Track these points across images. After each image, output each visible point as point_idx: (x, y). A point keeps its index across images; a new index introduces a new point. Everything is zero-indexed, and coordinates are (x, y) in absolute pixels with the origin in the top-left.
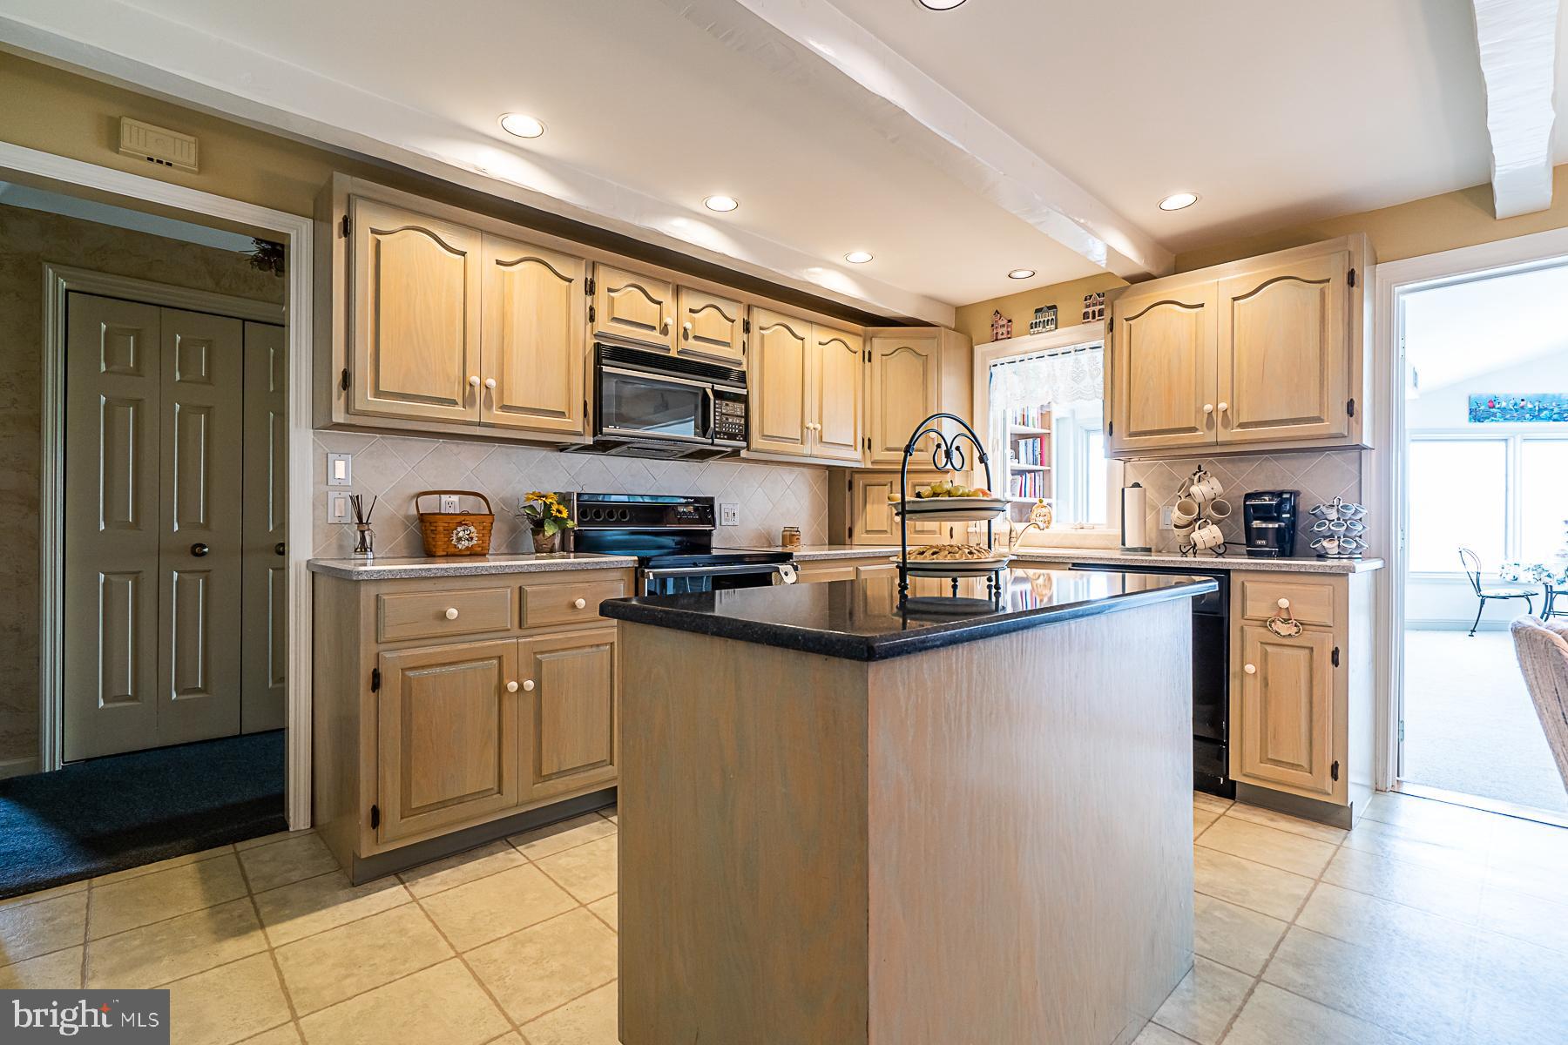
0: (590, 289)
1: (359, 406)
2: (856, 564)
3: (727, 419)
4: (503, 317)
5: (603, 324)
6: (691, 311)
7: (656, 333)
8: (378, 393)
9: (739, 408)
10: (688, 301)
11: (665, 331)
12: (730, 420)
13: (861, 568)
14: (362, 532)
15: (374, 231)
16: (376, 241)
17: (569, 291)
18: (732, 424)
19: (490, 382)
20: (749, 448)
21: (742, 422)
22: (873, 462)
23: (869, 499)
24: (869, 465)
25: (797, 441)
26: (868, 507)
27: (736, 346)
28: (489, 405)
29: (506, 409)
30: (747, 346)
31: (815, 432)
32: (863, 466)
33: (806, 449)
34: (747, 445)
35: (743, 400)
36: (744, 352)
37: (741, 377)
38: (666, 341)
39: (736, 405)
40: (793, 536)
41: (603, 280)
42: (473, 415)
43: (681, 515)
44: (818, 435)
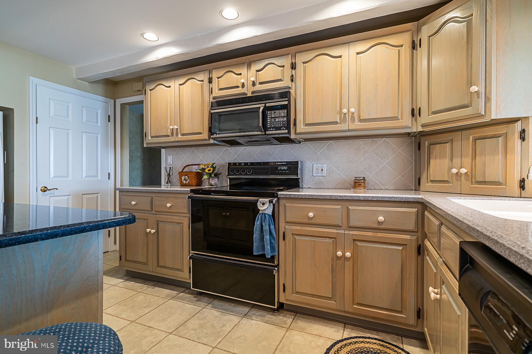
0: (210, 80)
1: (147, 142)
2: (346, 204)
3: (275, 120)
5: (217, 93)
6: (257, 71)
7: (240, 89)
8: (152, 137)
9: (283, 113)
10: (255, 67)
11: (243, 86)
12: (277, 120)
13: (350, 207)
15: (150, 90)
16: (150, 93)
17: (202, 85)
18: (278, 122)
19: (176, 127)
20: (296, 133)
21: (285, 119)
22: (423, 126)
23: (433, 156)
24: (420, 129)
25: (336, 123)
26: (432, 162)
27: (285, 80)
28: (177, 135)
29: (183, 135)
30: (294, 76)
31: (350, 114)
32: (415, 130)
33: (344, 127)
34: (292, 131)
35: (286, 107)
36: (292, 81)
37: (285, 94)
38: (244, 90)
39: (281, 111)
40: (358, 183)
41: (215, 75)
42: (173, 139)
43: (278, 171)
44: (356, 115)
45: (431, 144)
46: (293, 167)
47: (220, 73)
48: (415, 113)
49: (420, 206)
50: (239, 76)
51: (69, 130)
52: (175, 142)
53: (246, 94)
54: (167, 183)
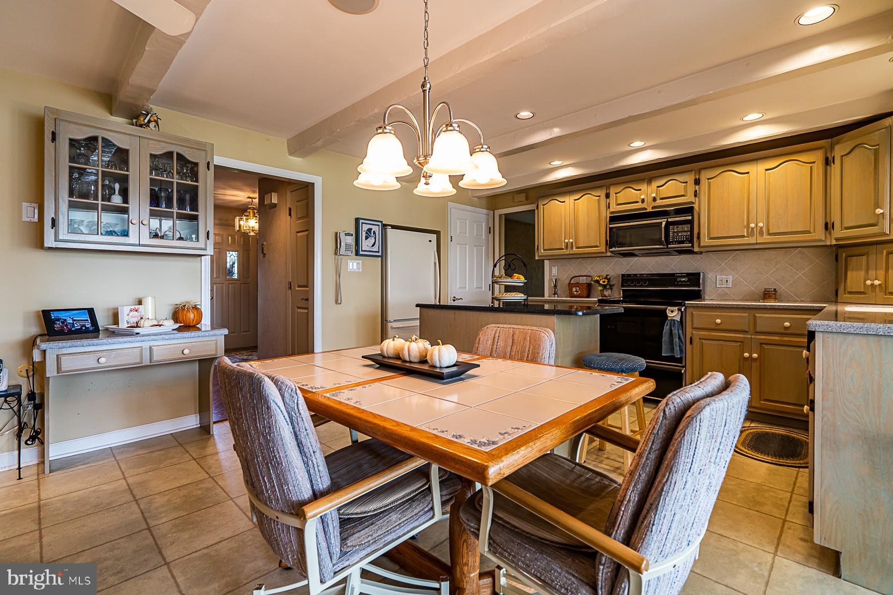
0: (608, 196)
1: (540, 254)
3: (678, 234)
4: (577, 218)
5: (614, 208)
6: (657, 187)
7: (640, 204)
8: (544, 250)
9: (686, 227)
10: (655, 184)
11: (643, 201)
12: (680, 234)
13: (758, 315)
14: (556, 287)
15: (543, 205)
16: (543, 208)
17: (599, 201)
18: (681, 236)
19: (571, 240)
20: (699, 246)
21: (689, 233)
22: (836, 239)
23: (850, 267)
24: (834, 242)
25: (744, 236)
26: (849, 273)
27: (688, 195)
28: (572, 248)
29: (578, 248)
30: (698, 192)
31: (758, 228)
32: (827, 243)
33: (752, 240)
34: (696, 244)
35: (691, 222)
36: (695, 196)
37: (689, 210)
38: (644, 205)
39: (683, 226)
40: (768, 294)
41: (613, 191)
42: (567, 252)
43: (678, 282)
44: (764, 230)
45: (847, 256)
46: (694, 278)
47: (619, 188)
48: (828, 227)
50: (639, 192)
51: (467, 245)
52: (570, 254)
53: (646, 209)
54: (554, 294)
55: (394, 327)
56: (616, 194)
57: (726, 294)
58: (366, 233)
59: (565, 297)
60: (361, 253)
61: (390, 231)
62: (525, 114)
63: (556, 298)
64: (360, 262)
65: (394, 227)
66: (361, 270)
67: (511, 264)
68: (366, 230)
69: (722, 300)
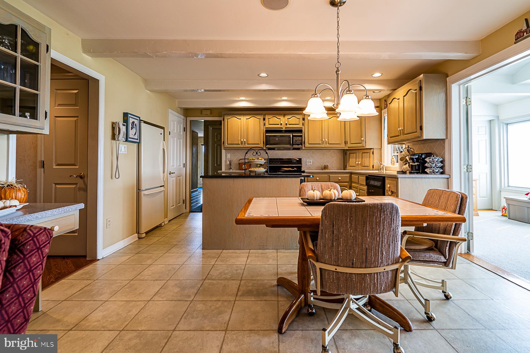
0: (264, 119)
1: (225, 146)
4: (248, 129)
5: (267, 126)
6: (288, 119)
7: (280, 125)
8: (228, 144)
9: (300, 138)
10: (287, 117)
11: (281, 124)
12: (297, 141)
13: (330, 175)
14: (230, 166)
15: (227, 119)
16: (227, 121)
17: (260, 121)
19: (244, 140)
20: (305, 147)
21: (301, 141)
22: (348, 147)
23: (350, 157)
24: (347, 148)
25: (320, 144)
26: (350, 159)
27: (300, 124)
28: (245, 144)
29: (248, 144)
30: (304, 123)
31: (325, 141)
32: (345, 149)
33: (323, 146)
34: (303, 146)
35: (301, 136)
36: (303, 125)
37: (300, 131)
38: (281, 126)
39: (299, 138)
40: (325, 167)
41: (267, 117)
42: (242, 146)
43: (293, 162)
44: (327, 142)
45: (350, 154)
46: (300, 161)
47: (270, 117)
48: (346, 143)
49: (350, 174)
50: (279, 120)
51: (175, 138)
52: (244, 147)
53: (282, 128)
54: (230, 169)
55: (146, 194)
56: (268, 119)
57: (310, 167)
58: (132, 125)
59: (235, 170)
60: (129, 139)
61: (143, 124)
62: (263, 75)
63: (231, 171)
64: (126, 146)
65: (145, 122)
66: (126, 153)
67: (258, 152)
68: (131, 122)
69: (308, 170)
